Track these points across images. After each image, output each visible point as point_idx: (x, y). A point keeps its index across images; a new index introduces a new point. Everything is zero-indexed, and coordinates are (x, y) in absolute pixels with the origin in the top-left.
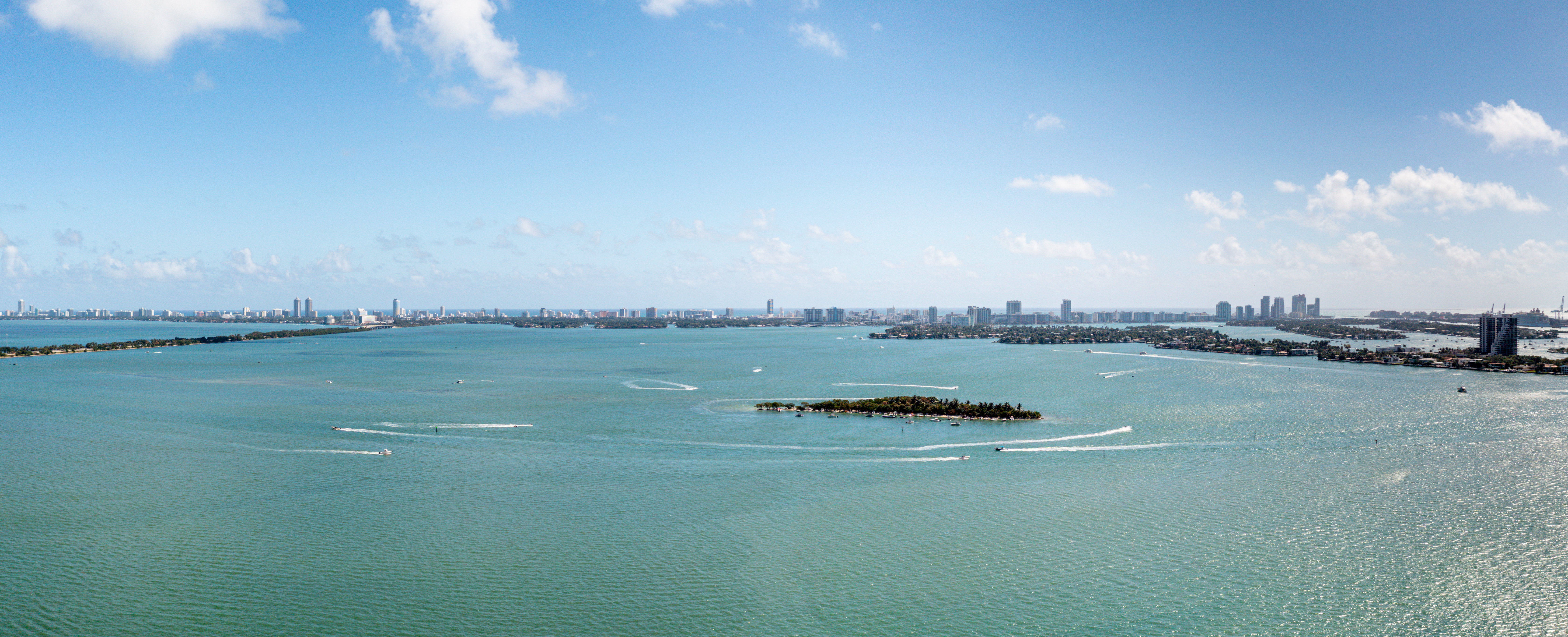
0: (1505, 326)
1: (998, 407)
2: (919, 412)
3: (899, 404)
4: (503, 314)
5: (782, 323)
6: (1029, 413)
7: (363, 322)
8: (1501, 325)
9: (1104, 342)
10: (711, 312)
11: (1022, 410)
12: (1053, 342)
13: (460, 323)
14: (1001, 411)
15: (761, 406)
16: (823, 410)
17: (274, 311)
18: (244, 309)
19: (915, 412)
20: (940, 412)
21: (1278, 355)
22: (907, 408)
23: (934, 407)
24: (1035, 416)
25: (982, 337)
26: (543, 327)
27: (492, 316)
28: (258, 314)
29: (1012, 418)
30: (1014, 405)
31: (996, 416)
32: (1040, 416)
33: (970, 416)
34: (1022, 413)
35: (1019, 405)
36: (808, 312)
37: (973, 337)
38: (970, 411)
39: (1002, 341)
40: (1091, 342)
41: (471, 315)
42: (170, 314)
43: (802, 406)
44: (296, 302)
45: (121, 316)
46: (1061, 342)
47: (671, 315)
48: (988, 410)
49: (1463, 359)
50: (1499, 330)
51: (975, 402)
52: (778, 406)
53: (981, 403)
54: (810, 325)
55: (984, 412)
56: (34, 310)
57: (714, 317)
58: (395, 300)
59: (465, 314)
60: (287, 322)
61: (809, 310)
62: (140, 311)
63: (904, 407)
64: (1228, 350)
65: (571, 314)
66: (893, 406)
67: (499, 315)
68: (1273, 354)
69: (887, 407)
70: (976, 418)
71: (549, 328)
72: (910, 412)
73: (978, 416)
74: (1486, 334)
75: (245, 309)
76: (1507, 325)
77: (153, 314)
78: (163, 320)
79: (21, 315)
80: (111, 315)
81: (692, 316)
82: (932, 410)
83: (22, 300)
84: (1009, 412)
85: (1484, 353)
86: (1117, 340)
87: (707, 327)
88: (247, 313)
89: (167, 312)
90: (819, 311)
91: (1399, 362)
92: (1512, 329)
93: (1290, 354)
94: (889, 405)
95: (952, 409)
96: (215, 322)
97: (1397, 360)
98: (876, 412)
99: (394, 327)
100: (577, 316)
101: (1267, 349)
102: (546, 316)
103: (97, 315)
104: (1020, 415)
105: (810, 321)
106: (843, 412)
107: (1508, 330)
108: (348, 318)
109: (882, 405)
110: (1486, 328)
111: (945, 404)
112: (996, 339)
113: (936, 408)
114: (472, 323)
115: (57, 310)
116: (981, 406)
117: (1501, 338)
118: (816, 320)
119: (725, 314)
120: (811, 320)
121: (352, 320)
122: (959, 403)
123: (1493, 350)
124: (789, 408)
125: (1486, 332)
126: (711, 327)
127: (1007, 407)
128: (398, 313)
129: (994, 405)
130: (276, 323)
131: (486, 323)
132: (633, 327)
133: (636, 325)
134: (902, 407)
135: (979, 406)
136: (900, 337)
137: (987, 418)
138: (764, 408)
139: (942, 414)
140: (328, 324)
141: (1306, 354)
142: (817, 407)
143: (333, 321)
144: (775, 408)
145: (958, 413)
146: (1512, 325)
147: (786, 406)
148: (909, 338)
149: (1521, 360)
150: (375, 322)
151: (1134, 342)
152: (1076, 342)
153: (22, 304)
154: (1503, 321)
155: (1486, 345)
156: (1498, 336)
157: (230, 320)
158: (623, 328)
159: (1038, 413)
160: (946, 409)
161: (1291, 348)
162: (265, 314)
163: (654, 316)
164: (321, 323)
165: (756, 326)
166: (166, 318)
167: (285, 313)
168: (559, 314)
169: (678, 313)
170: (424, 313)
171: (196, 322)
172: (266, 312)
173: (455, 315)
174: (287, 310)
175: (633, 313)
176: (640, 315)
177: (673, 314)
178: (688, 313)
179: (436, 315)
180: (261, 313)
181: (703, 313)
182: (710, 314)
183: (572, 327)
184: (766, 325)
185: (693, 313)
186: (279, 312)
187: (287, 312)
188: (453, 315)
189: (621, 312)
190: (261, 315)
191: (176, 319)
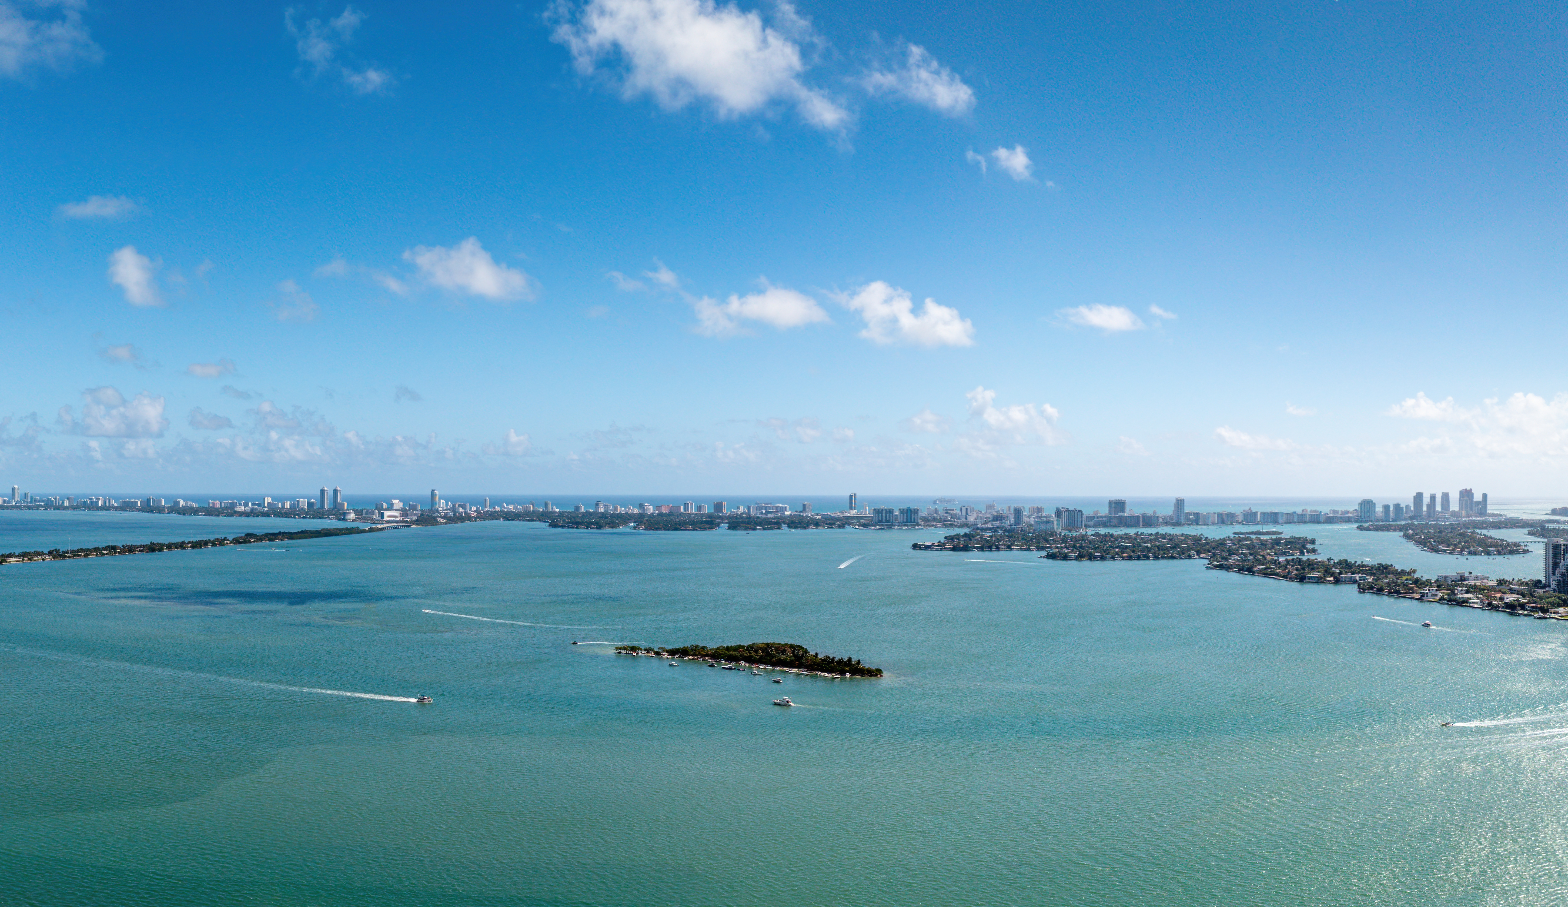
1: (839, 661)
4: (554, 507)
5: (849, 524)
6: (868, 669)
7: (386, 518)
9: (1163, 558)
10: (786, 507)
11: (860, 665)
12: (1105, 557)
13: (496, 520)
16: (678, 656)
17: (298, 502)
18: (264, 499)
23: (783, 657)
24: (876, 673)
26: (577, 528)
27: (541, 510)
28: (280, 505)
32: (881, 672)
33: (810, 671)
34: (860, 668)
36: (878, 512)
38: (813, 666)
40: (1147, 558)
41: (518, 509)
42: (182, 503)
44: (322, 491)
45: (127, 506)
47: (741, 510)
54: (878, 527)
55: (823, 667)
56: (29, 498)
57: (787, 513)
58: (433, 491)
59: (511, 507)
60: (303, 517)
61: (879, 509)
62: (149, 500)
64: (1275, 575)
65: (630, 508)
67: (550, 509)
68: (1319, 580)
70: (813, 673)
71: (584, 528)
73: (817, 671)
74: (1551, 562)
75: (266, 498)
77: (163, 504)
78: (169, 513)
79: (14, 504)
80: (116, 505)
81: (764, 512)
83: (16, 487)
84: (847, 667)
85: (1542, 586)
86: (1180, 556)
87: (759, 529)
88: (268, 503)
89: (179, 502)
90: (890, 512)
93: (1338, 581)
96: (225, 516)
98: (725, 660)
99: (413, 526)
100: (636, 511)
101: (1315, 575)
102: (601, 510)
103: (100, 505)
104: (859, 671)
105: (879, 522)
106: (694, 658)
108: (370, 513)
110: (1553, 555)
114: (509, 520)
115: (55, 499)
116: (825, 659)
118: (887, 521)
119: (801, 509)
120: (881, 521)
121: (374, 517)
125: (1551, 559)
126: (765, 529)
128: (437, 506)
130: (291, 517)
131: (524, 521)
132: (676, 529)
137: (827, 673)
140: (347, 520)
143: (353, 517)
145: (800, 665)
150: (399, 518)
153: (16, 491)
157: (241, 514)
158: (665, 529)
159: (879, 670)
162: (288, 505)
163: (721, 512)
164: (340, 520)
165: (817, 528)
166: (175, 509)
167: (310, 505)
168: (616, 509)
169: (749, 508)
170: (464, 507)
171: (204, 515)
172: (289, 502)
173: (501, 508)
174: (313, 500)
175: (699, 508)
176: (707, 510)
177: (744, 509)
178: (759, 508)
179: (479, 508)
180: (283, 504)
181: (777, 509)
182: (784, 509)
183: (610, 527)
184: (828, 527)
185: (766, 508)
186: (304, 503)
187: (313, 503)
188: (498, 509)
189: (686, 507)
190: (283, 507)
191: (185, 511)
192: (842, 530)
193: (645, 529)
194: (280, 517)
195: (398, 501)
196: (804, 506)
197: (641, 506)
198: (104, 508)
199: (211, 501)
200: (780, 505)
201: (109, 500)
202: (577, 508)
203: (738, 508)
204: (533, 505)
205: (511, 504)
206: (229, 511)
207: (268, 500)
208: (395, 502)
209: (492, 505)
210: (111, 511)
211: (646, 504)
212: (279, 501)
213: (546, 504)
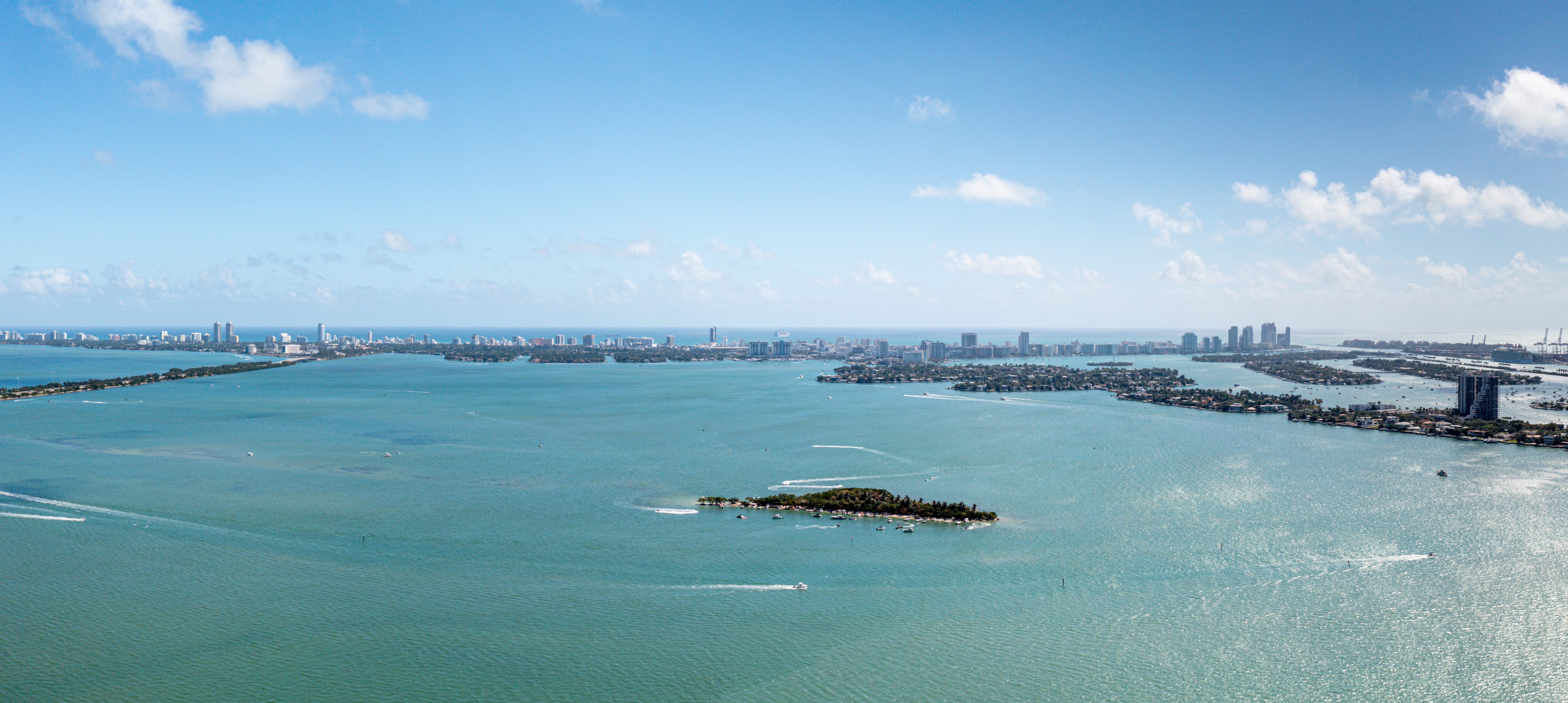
0: (1485, 387)
1: (953, 507)
2: (870, 511)
3: (848, 501)
4: (433, 340)
5: (726, 356)
6: (985, 514)
7: (287, 352)
8: (1481, 385)
9: (1064, 389)
10: (651, 340)
11: (977, 510)
12: (1010, 390)
13: (388, 352)
14: (955, 512)
15: (704, 500)
16: (768, 506)
17: (193, 335)
18: (161, 333)
19: (865, 511)
20: (892, 511)
21: (1247, 412)
22: (857, 506)
23: (885, 506)
24: (990, 517)
25: (936, 380)
26: (475, 361)
27: (421, 343)
28: (176, 338)
29: (967, 520)
30: (969, 504)
31: (949, 517)
32: (996, 516)
33: (923, 517)
34: (977, 513)
35: (975, 506)
36: (754, 345)
37: (926, 381)
38: (923, 512)
39: (957, 388)
40: (1050, 389)
41: (400, 342)
42: (84, 337)
43: (747, 501)
44: (216, 325)
45: (32, 340)
46: (1019, 389)
47: (609, 343)
48: (941, 510)
49: (1441, 423)
50: (1479, 390)
51: (928, 500)
52: (722, 500)
53: (934, 502)
54: (753, 359)
55: (937, 513)
57: (654, 345)
58: (320, 325)
59: (393, 340)
60: (207, 351)
61: (754, 343)
62: (52, 334)
63: (853, 504)
64: (1194, 405)
65: (504, 341)
66: (842, 503)
67: (429, 343)
68: (1241, 410)
69: (836, 504)
70: (929, 519)
71: (481, 361)
72: (860, 510)
73: (932, 517)
74: (1465, 394)
75: (163, 332)
76: (1487, 385)
77: (65, 337)
78: (76, 346)
80: (22, 338)
81: (631, 344)
82: (883, 509)
84: (964, 514)
85: (1463, 415)
86: (1078, 387)
87: (647, 362)
88: (165, 337)
89: (81, 336)
90: (764, 345)
91: (1373, 426)
92: (1492, 389)
93: (1259, 411)
94: (837, 502)
95: (904, 507)
96: (131, 349)
97: (1371, 423)
98: (824, 510)
99: (319, 359)
100: (510, 343)
101: (1234, 405)
102: (478, 343)
103: (6, 338)
104: (976, 516)
105: (755, 354)
106: (789, 508)
107: (1488, 391)
108: (271, 347)
109: (831, 502)
110: (1465, 387)
111: (896, 501)
112: (951, 384)
113: (887, 507)
114: (400, 353)
116: (934, 506)
117: (1480, 399)
118: (762, 354)
119: (666, 342)
120: (757, 354)
121: (275, 350)
122: (912, 499)
123: (1473, 412)
124: (733, 503)
125: (1465, 392)
126: (651, 361)
127: (961, 507)
128: (323, 339)
129: (948, 505)
130: (195, 351)
131: (415, 353)
132: (569, 362)
133: (572, 359)
134: (851, 505)
135: (933, 506)
136: (850, 381)
137: (940, 520)
138: (707, 503)
139: (894, 514)
140: (250, 354)
141: (1275, 411)
142: (762, 502)
143: (255, 350)
144: (719, 503)
145: (910, 512)
146: (1492, 385)
147: (730, 500)
148: (860, 381)
149: (1502, 426)
150: (299, 352)
151: (1096, 389)
152: (1034, 389)
154: (1483, 380)
155: (1465, 405)
156: (1478, 397)
157: (147, 347)
158: (558, 362)
159: (994, 514)
160: (898, 507)
161: (1259, 404)
162: (183, 338)
163: (591, 344)
164: (242, 353)
165: (699, 361)
166: (79, 343)
167: (204, 338)
168: (492, 341)
169: (616, 341)
170: (350, 340)
171: (111, 349)
172: (184, 336)
173: (383, 341)
174: (206, 334)
175: (570, 341)
176: (577, 342)
177: (611, 341)
178: (627, 341)
179: (363, 341)
180: (179, 338)
181: (643, 342)
182: (649, 342)
183: (505, 360)
184: (708, 359)
185: (632, 341)
186: (198, 336)
187: (207, 336)
188: (380, 342)
189: (557, 340)
190: (179, 340)
191: (90, 345)
192: (721, 362)
193: (541, 362)
194: (183, 350)
195: (286, 334)
196: (668, 338)
197: (515, 339)
198: (11, 342)
199: (111, 335)
200: (646, 338)
201: (15, 334)
202: (456, 341)
203: (606, 341)
204: (413, 338)
205: (393, 337)
206: (130, 344)
207: (165, 334)
208: (284, 335)
209: (375, 338)
210: (20, 345)
211: (519, 337)
212: (174, 335)
213: (426, 337)
